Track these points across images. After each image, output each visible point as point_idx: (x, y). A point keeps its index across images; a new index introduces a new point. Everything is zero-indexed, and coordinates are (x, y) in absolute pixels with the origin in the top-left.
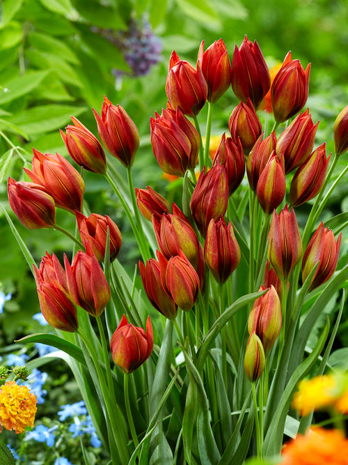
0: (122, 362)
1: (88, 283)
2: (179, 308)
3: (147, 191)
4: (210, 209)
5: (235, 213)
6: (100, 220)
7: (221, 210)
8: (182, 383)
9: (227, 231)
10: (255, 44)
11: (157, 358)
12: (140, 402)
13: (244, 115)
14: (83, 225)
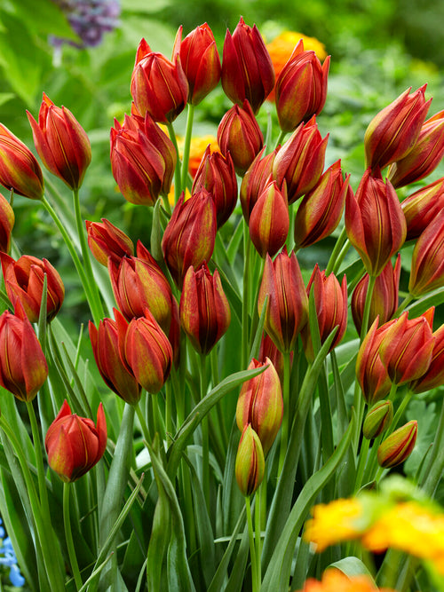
0: (62, 469)
1: (17, 357)
2: (143, 390)
3: (102, 225)
4: (189, 251)
5: (224, 252)
6: (36, 267)
7: (206, 253)
8: (145, 495)
9: (212, 283)
10: (255, 28)
11: (110, 459)
12: (83, 522)
13: (239, 124)
14: (11, 271)
